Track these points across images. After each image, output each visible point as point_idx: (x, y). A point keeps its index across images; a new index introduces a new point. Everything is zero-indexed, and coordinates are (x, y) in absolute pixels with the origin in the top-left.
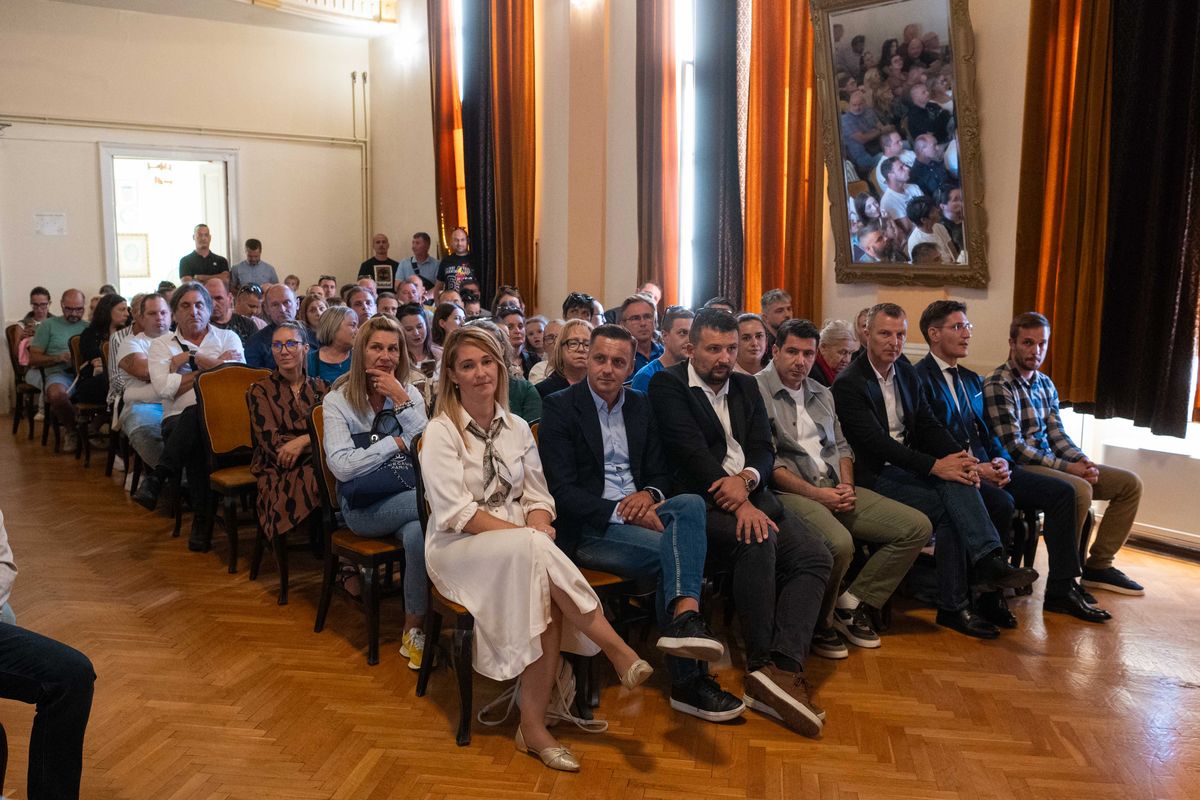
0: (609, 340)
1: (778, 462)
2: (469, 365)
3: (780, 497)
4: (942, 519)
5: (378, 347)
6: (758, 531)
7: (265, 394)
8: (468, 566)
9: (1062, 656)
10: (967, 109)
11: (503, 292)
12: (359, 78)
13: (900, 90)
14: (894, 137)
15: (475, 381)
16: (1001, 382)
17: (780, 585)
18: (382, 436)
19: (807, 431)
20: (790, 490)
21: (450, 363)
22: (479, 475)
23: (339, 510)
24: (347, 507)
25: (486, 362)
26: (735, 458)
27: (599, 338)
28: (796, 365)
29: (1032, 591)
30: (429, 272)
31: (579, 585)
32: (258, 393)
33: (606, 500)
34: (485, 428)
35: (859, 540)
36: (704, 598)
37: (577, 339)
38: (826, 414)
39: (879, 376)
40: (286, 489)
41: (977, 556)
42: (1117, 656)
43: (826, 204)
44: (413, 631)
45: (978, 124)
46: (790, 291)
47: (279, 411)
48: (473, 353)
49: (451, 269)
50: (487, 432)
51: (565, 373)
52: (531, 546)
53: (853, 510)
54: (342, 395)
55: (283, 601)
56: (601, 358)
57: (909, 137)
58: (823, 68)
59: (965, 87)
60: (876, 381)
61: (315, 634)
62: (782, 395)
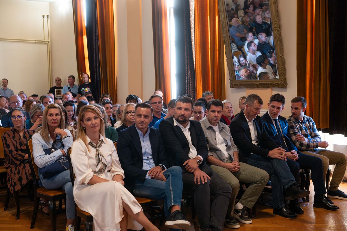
0: (142, 109)
1: (210, 154)
2: (89, 119)
3: (211, 167)
4: (273, 173)
5: (51, 115)
6: (203, 179)
7: (9, 136)
8: (90, 197)
9: (321, 223)
10: (275, 21)
11: (104, 96)
12: (46, 17)
13: (252, 18)
14: (250, 34)
15: (91, 126)
16: (291, 121)
17: (212, 201)
18: (56, 150)
19: (220, 142)
20: (215, 164)
21: (82, 119)
22: (94, 161)
23: (39, 179)
24: (43, 178)
25: (95, 118)
26: (193, 152)
27: (138, 108)
28: (215, 117)
29: (309, 200)
30: (75, 90)
31: (134, 202)
32: (6, 135)
33: (144, 170)
34: (96, 144)
35: (242, 182)
36: (183, 206)
37: (131, 111)
38: (228, 135)
39: (248, 121)
40: (18, 173)
41: (287, 186)
42: (342, 223)
43: (225, 58)
44: (70, 226)
45: (280, 27)
46: (213, 92)
47: (15, 142)
48: (91, 115)
49: (83, 89)
50: (97, 145)
51: (127, 124)
52: (115, 188)
53: (239, 171)
54: (40, 135)
55: (18, 218)
56: (140, 116)
57: (256, 35)
58: (221, 8)
59: (274, 13)
60: (247, 122)
61: (31, 229)
62: (210, 128)
